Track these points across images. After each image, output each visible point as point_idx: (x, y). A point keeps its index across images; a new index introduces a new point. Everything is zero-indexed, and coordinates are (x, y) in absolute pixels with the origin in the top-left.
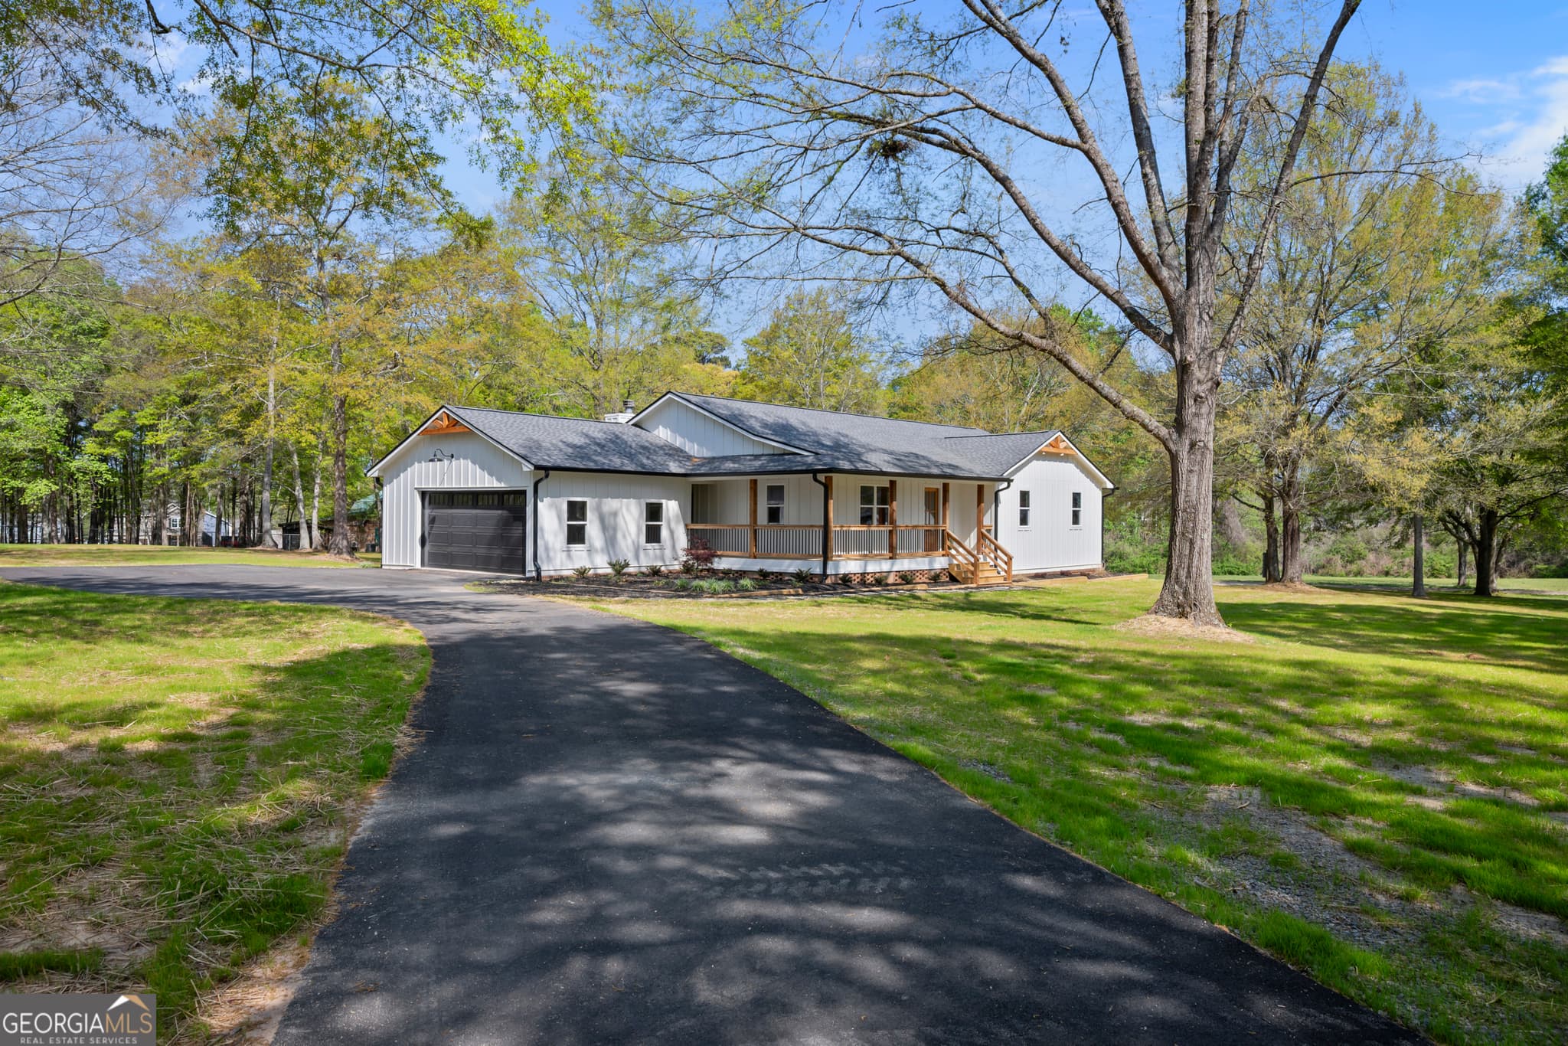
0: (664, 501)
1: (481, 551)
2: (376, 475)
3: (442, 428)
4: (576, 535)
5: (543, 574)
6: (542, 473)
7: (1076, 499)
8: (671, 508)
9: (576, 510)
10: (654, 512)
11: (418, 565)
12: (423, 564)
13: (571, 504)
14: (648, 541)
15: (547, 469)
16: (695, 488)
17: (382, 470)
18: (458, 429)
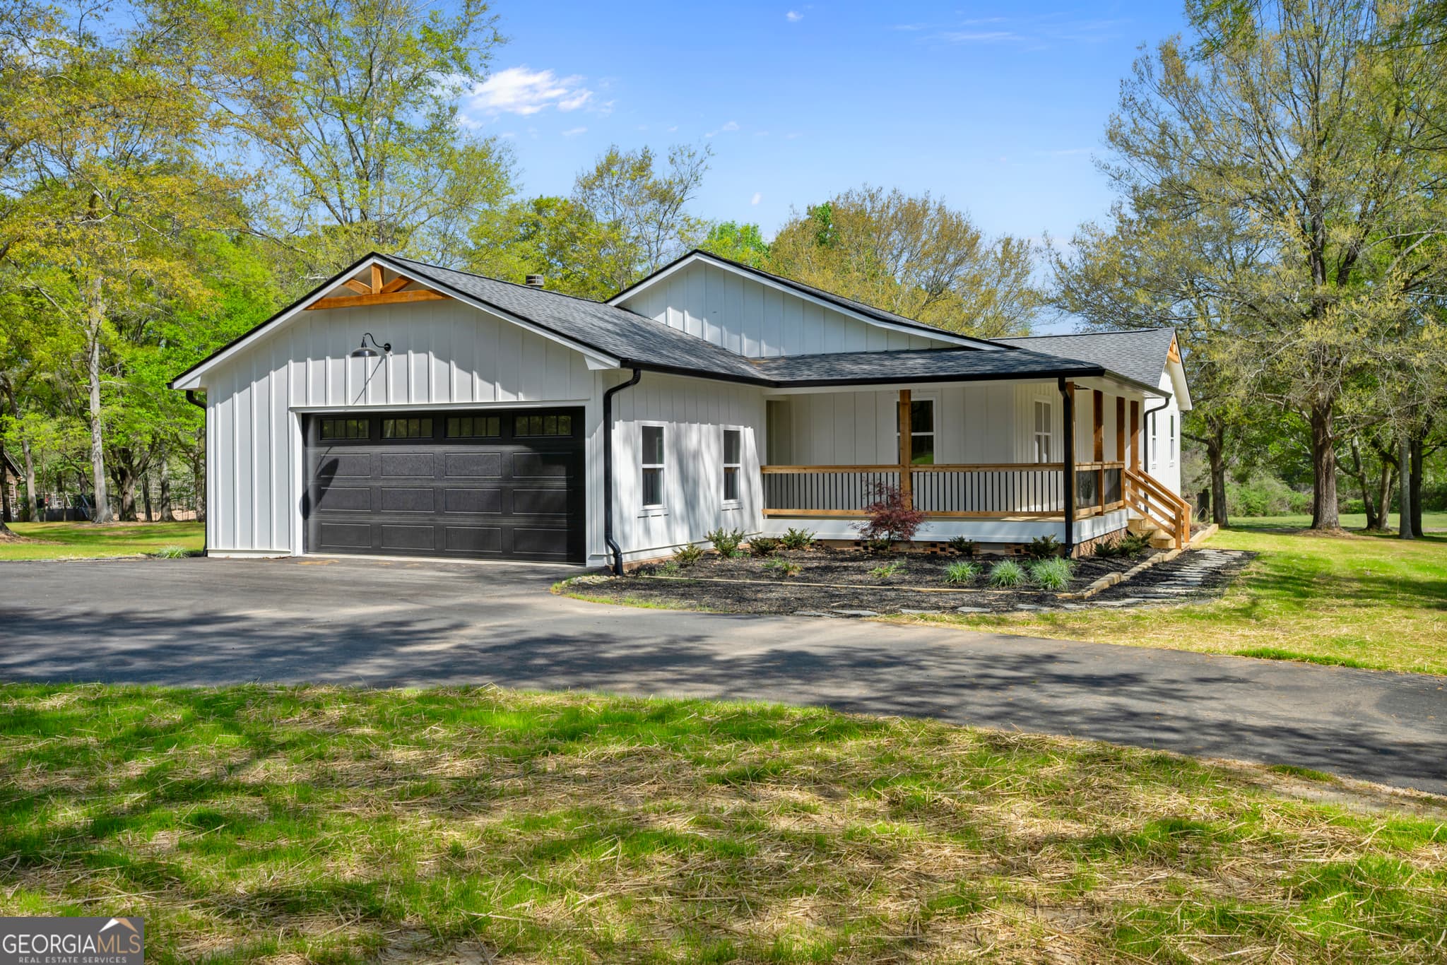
0: (741, 428)
1: (467, 521)
2: (195, 385)
3: (370, 295)
4: (651, 489)
5: (626, 559)
6: (628, 374)
7: (1172, 425)
8: (747, 437)
10: (731, 444)
11: (298, 551)
12: (306, 548)
13: (647, 432)
14: (727, 497)
15: (638, 367)
16: (771, 406)
17: (206, 377)
18: (409, 296)
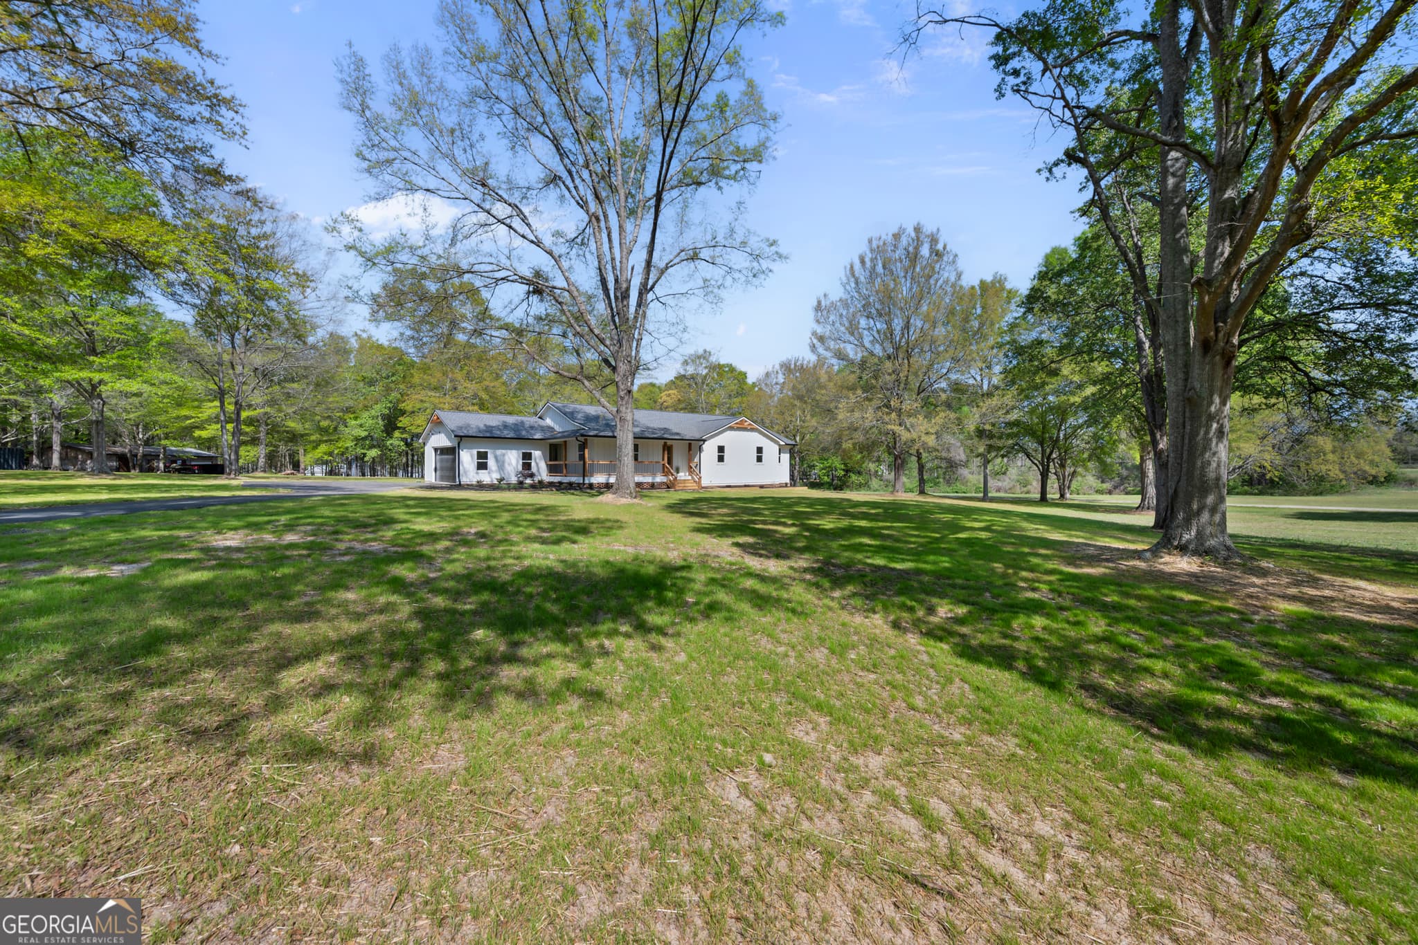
0: (532, 451)
4: (482, 466)
7: (760, 450)
8: (537, 454)
9: (483, 456)
10: (527, 456)
11: (434, 480)
12: (436, 480)
13: (479, 453)
14: (524, 469)
15: (461, 437)
16: (551, 445)
